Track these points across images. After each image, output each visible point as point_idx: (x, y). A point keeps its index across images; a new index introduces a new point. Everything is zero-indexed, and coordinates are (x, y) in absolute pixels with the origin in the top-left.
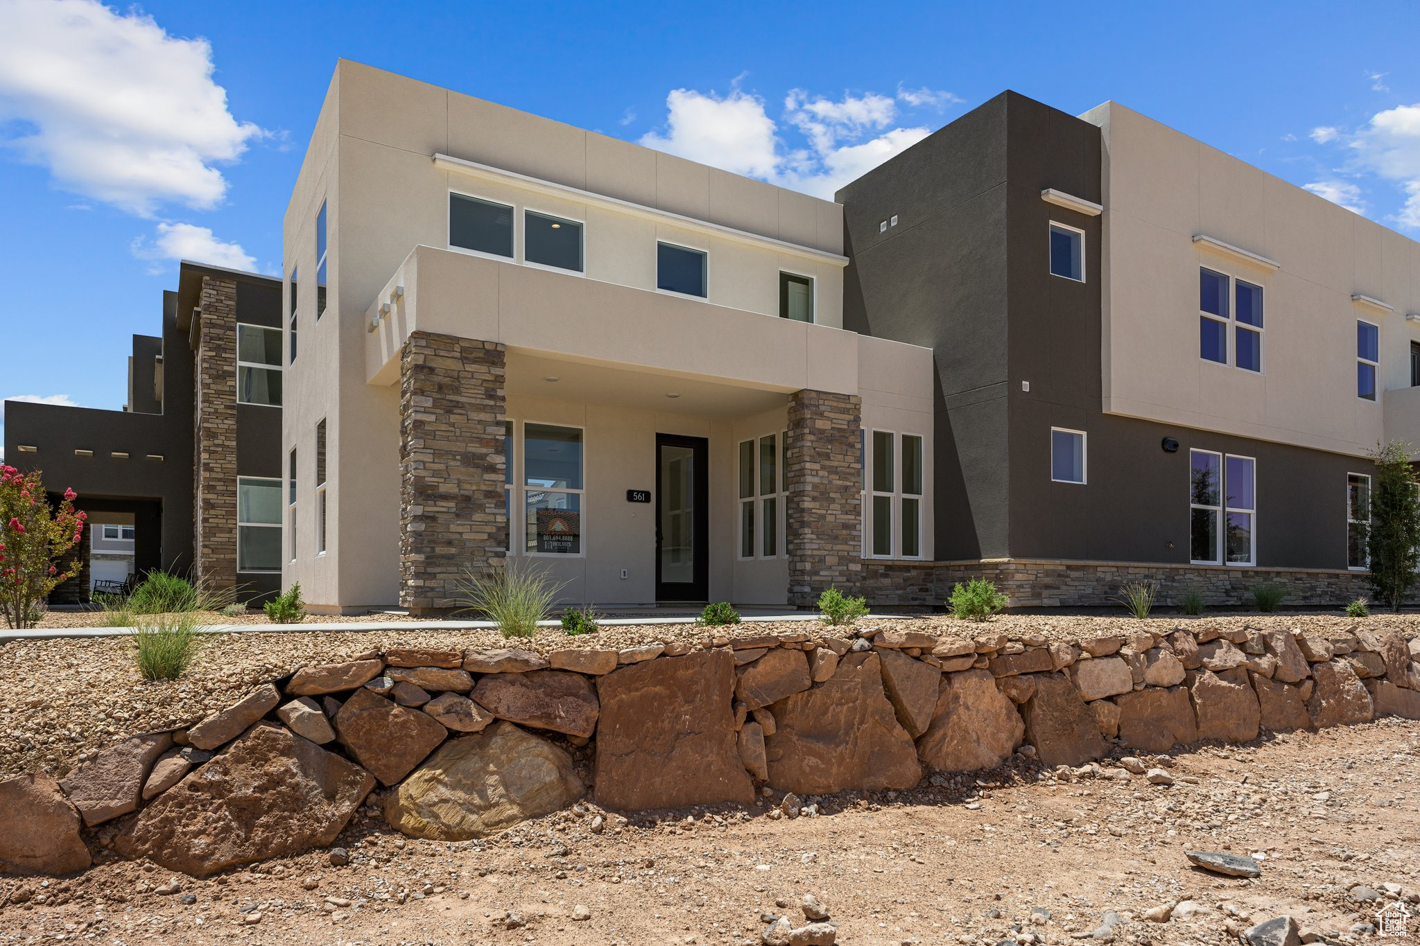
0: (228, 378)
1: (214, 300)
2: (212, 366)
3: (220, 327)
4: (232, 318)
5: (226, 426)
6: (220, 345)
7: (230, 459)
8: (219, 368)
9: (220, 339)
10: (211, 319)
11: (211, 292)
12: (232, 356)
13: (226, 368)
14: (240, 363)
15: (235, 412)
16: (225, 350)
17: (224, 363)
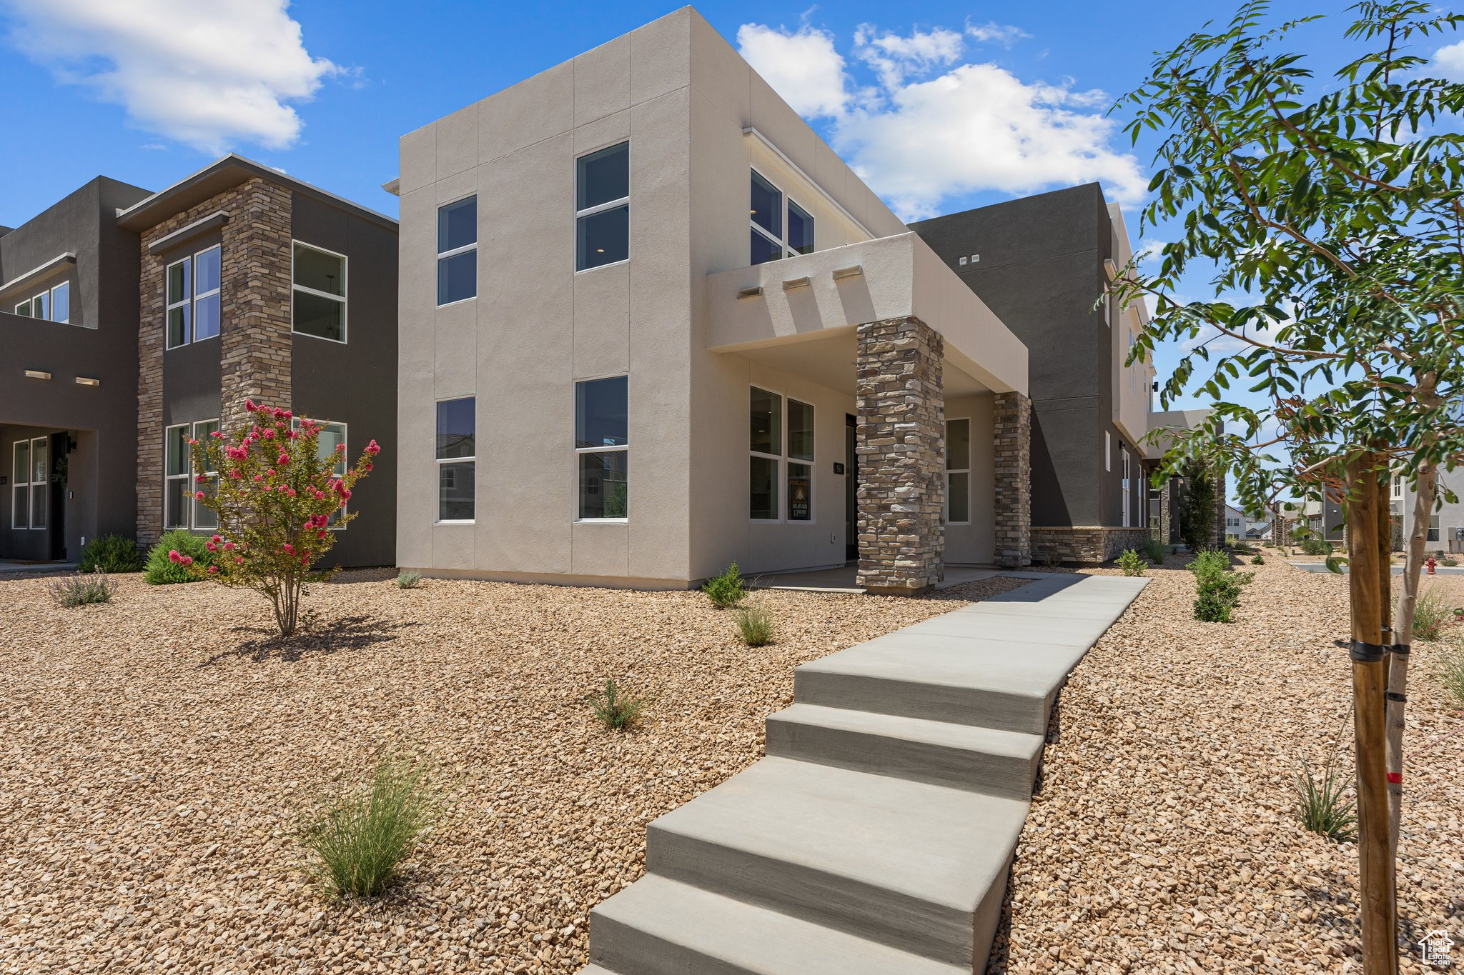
0: (283, 302)
1: (267, 208)
2: (265, 285)
3: (274, 241)
4: (287, 232)
5: (280, 358)
6: (274, 262)
7: (284, 396)
8: (273, 288)
9: (274, 255)
10: (263, 230)
11: (265, 198)
12: (287, 277)
13: (280, 290)
14: (295, 287)
15: (290, 342)
16: (279, 269)
17: (278, 284)
